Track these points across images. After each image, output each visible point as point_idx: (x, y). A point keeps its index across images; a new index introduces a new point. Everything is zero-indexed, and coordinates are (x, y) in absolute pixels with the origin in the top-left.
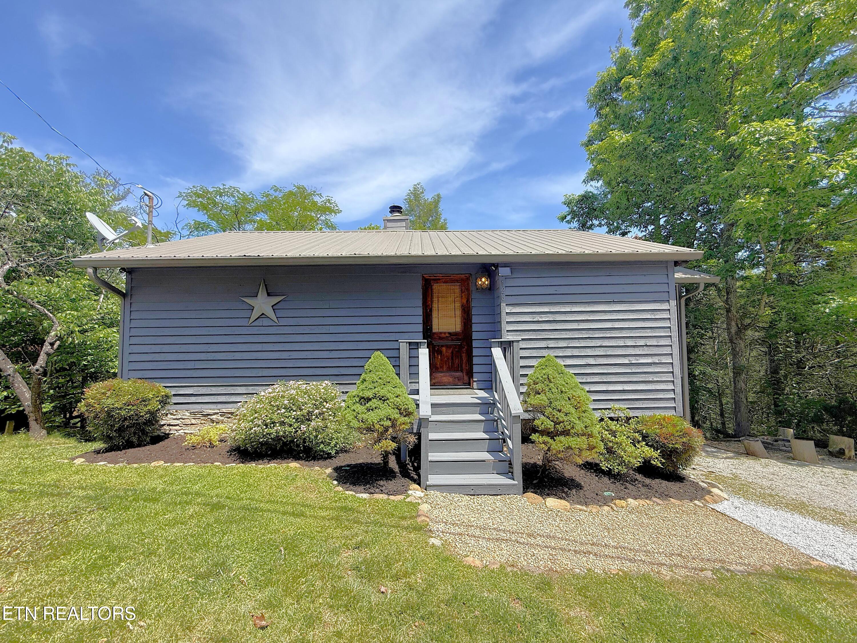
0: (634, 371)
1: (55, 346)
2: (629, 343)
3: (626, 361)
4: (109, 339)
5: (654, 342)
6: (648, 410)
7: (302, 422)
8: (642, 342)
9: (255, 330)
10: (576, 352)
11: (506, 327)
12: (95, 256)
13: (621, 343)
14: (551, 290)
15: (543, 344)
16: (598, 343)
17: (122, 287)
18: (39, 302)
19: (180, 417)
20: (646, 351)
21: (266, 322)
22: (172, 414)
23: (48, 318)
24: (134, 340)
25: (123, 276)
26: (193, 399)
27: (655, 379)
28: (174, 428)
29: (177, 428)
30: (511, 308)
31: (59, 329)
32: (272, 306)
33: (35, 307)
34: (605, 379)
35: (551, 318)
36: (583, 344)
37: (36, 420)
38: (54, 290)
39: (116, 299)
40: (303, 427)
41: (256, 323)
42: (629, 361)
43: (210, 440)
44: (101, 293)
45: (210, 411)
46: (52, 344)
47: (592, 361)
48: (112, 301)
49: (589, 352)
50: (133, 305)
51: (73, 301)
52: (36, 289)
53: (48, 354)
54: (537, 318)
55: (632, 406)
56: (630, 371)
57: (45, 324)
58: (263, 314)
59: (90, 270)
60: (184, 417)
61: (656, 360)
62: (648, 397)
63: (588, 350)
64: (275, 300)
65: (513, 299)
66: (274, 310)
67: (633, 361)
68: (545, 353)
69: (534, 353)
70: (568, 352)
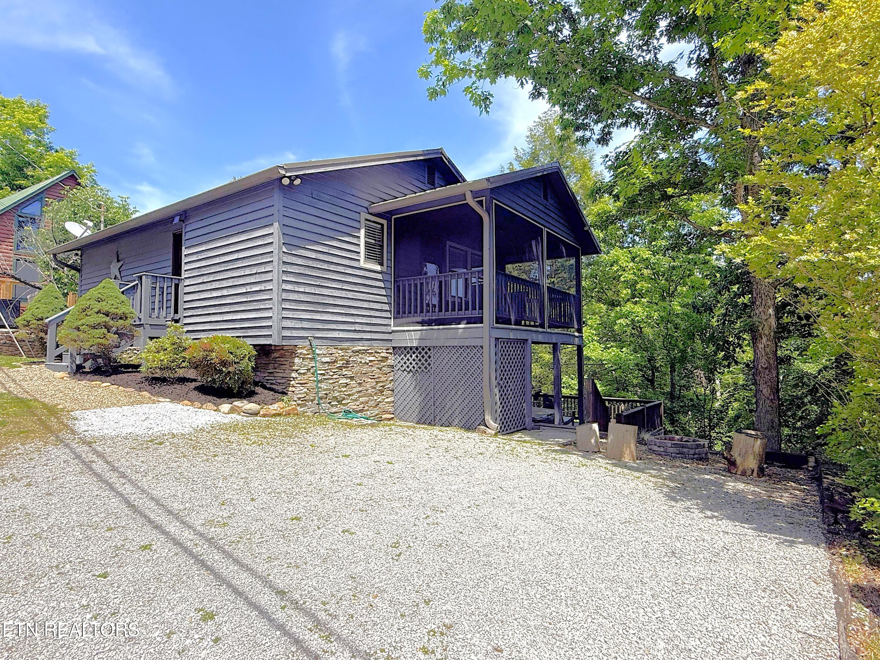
0: (248, 299)
2: (248, 271)
3: (244, 290)
5: (262, 269)
8: (254, 270)
10: (218, 285)
11: (183, 268)
13: (242, 272)
14: (207, 230)
20: (257, 279)
27: (261, 307)
30: (187, 250)
32: (119, 269)
36: (221, 276)
54: (200, 257)
56: (246, 300)
58: (116, 276)
59: (52, 256)
61: (263, 287)
62: (256, 325)
63: (224, 282)
64: (121, 264)
65: (188, 243)
66: (120, 272)
67: (249, 289)
68: (202, 287)
69: (197, 288)
70: (213, 286)
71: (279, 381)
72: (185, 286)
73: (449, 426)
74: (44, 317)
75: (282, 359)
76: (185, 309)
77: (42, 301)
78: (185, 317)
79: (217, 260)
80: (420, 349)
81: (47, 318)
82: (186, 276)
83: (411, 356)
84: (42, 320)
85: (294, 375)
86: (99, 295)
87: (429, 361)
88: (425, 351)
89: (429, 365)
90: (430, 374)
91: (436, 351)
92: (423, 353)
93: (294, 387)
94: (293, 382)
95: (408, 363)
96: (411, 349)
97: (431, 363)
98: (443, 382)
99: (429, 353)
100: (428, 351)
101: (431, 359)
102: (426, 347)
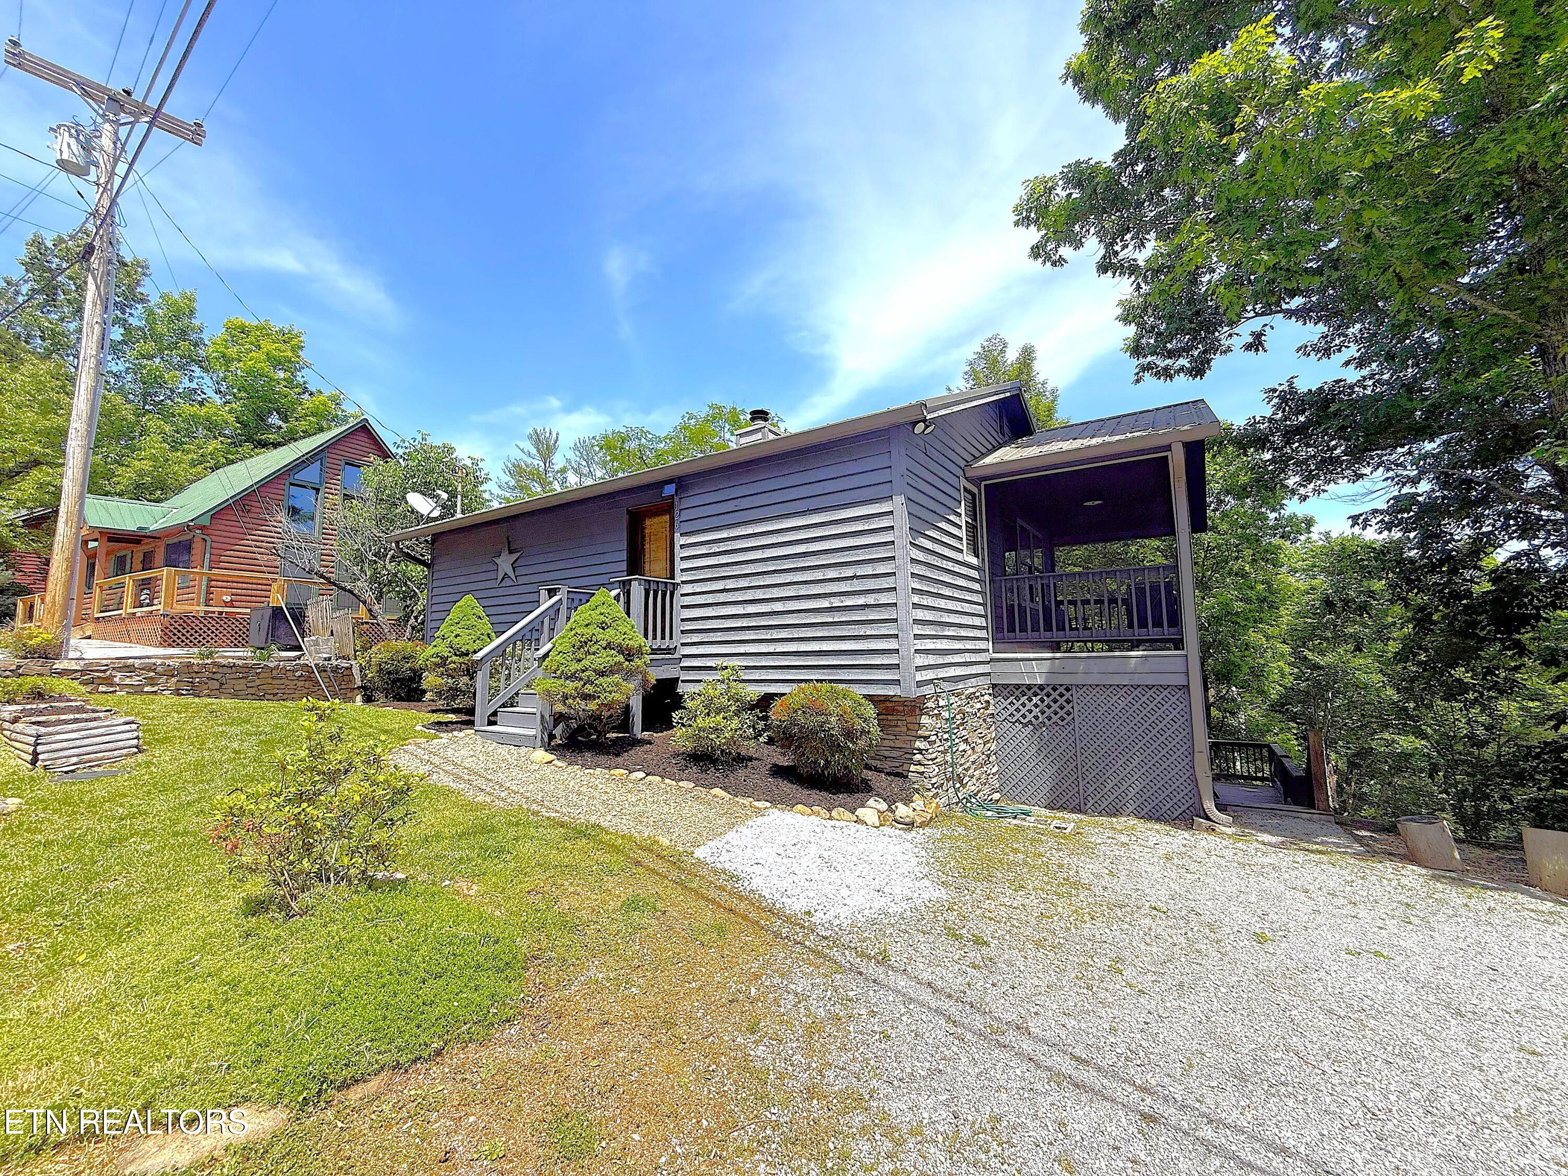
0: (836, 620)
2: (832, 574)
3: (825, 603)
5: (869, 570)
6: (857, 686)
8: (849, 572)
9: (501, 592)
10: (759, 595)
13: (818, 575)
14: (730, 506)
15: (719, 585)
16: (790, 578)
20: (857, 585)
21: (508, 582)
27: (869, 633)
30: (685, 537)
32: (512, 564)
34: (796, 633)
35: (730, 546)
36: (768, 580)
41: (502, 584)
42: (830, 603)
47: (779, 607)
49: (776, 593)
50: (434, 574)
54: (715, 549)
55: (832, 678)
56: (831, 620)
58: (505, 574)
61: (871, 599)
62: (857, 663)
63: (775, 590)
64: (515, 556)
65: (687, 527)
66: (514, 569)
67: (836, 602)
68: (722, 598)
69: (710, 599)
70: (749, 596)
71: (887, 754)
72: (682, 595)
73: (1115, 815)
74: (471, 650)
75: (890, 717)
76: (683, 632)
77: (462, 623)
78: (683, 644)
79: (758, 555)
80: (1049, 689)
81: (475, 652)
82: (684, 579)
83: (1030, 700)
84: (467, 655)
85: (918, 744)
86: (602, 618)
87: (1068, 707)
88: (1058, 692)
89: (1069, 714)
90: (1069, 729)
91: (1081, 692)
92: (1055, 695)
93: (920, 764)
94: (918, 757)
95: (1023, 711)
96: (1029, 687)
97: (1071, 710)
98: (1098, 742)
99: (1067, 695)
100: (1064, 692)
101: (1071, 705)
102: (1061, 685)
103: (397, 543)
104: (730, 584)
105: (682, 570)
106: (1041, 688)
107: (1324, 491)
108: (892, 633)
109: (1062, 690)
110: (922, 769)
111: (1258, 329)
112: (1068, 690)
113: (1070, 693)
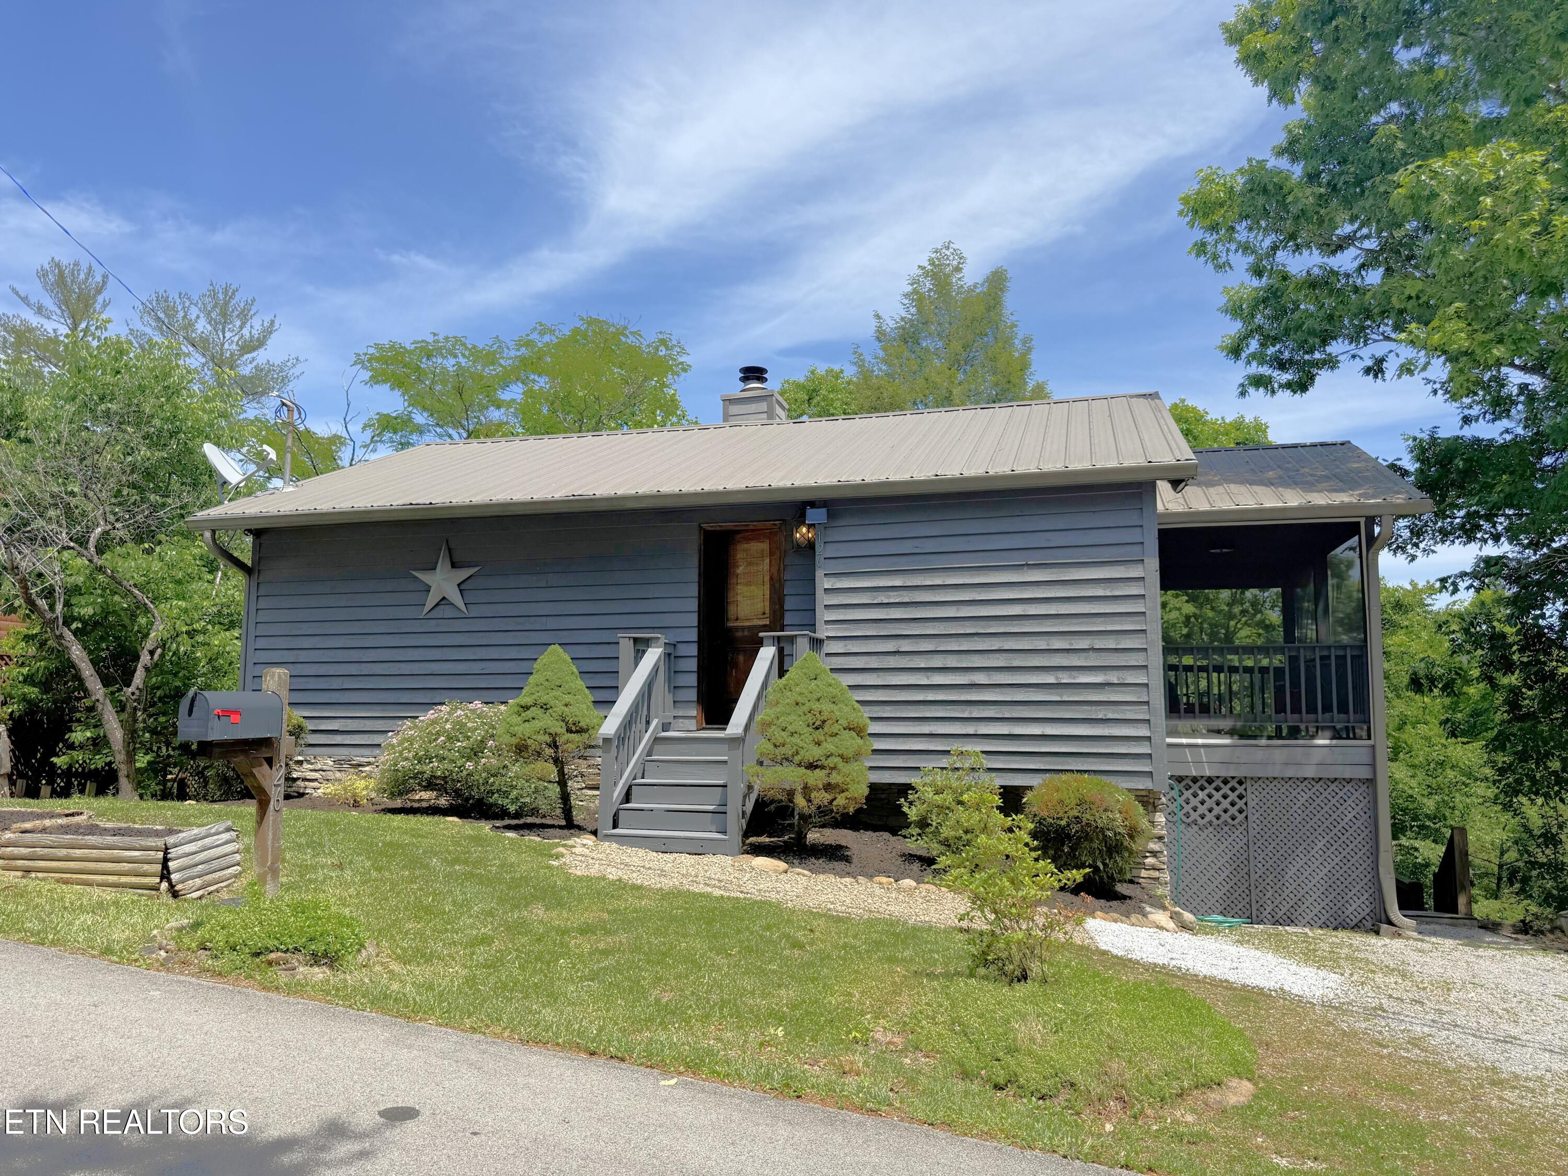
0: (1065, 698)
1: (156, 657)
2: (1058, 644)
3: (1050, 679)
4: (227, 649)
5: (1110, 643)
7: (469, 759)
8: (1083, 643)
9: (431, 626)
10: (952, 662)
11: (823, 615)
12: (214, 512)
13: (1041, 644)
14: (907, 547)
15: (890, 646)
16: (996, 644)
17: (247, 558)
18: (135, 586)
19: (319, 766)
20: (1094, 660)
21: (447, 612)
22: (308, 762)
23: (147, 610)
24: (261, 643)
25: (249, 539)
26: (338, 739)
27: (1110, 716)
28: (312, 784)
29: (315, 784)
30: (833, 580)
31: (161, 628)
32: (459, 585)
33: (132, 593)
34: (1007, 712)
35: (906, 597)
36: (965, 645)
37: (128, 776)
38: (156, 566)
39: (239, 578)
40: (470, 765)
41: (434, 614)
42: (1057, 678)
43: (354, 795)
44: (217, 569)
45: (362, 759)
46: (152, 653)
47: (981, 678)
48: (233, 582)
49: (977, 661)
50: (261, 586)
51: (179, 582)
52: (133, 564)
53: (147, 669)
54: (881, 598)
56: (1058, 699)
57: (142, 620)
58: (444, 598)
59: (208, 534)
60: (325, 768)
61: (1113, 677)
62: (1095, 751)
63: (975, 657)
64: (464, 574)
65: (836, 567)
66: (462, 592)
67: (1065, 678)
68: (893, 662)
69: (874, 663)
70: (937, 662)
72: (830, 655)
80: (1219, 782)
83: (1195, 795)
85: (1152, 846)
87: (1240, 804)
88: (1229, 786)
89: (1241, 811)
90: (1241, 829)
91: (1256, 786)
92: (1226, 789)
93: (1154, 869)
94: (1150, 861)
95: (1188, 808)
96: (1195, 780)
97: (1244, 807)
98: (1274, 844)
99: (1240, 790)
100: (1237, 786)
101: (1244, 800)
102: (1233, 778)
103: (214, 532)
104: (906, 646)
105: (827, 622)
106: (1210, 780)
107: (1433, 552)
108: (1141, 717)
109: (1233, 783)
110: (1156, 874)
111: (1379, 354)
112: (1240, 783)
113: (1244, 786)
